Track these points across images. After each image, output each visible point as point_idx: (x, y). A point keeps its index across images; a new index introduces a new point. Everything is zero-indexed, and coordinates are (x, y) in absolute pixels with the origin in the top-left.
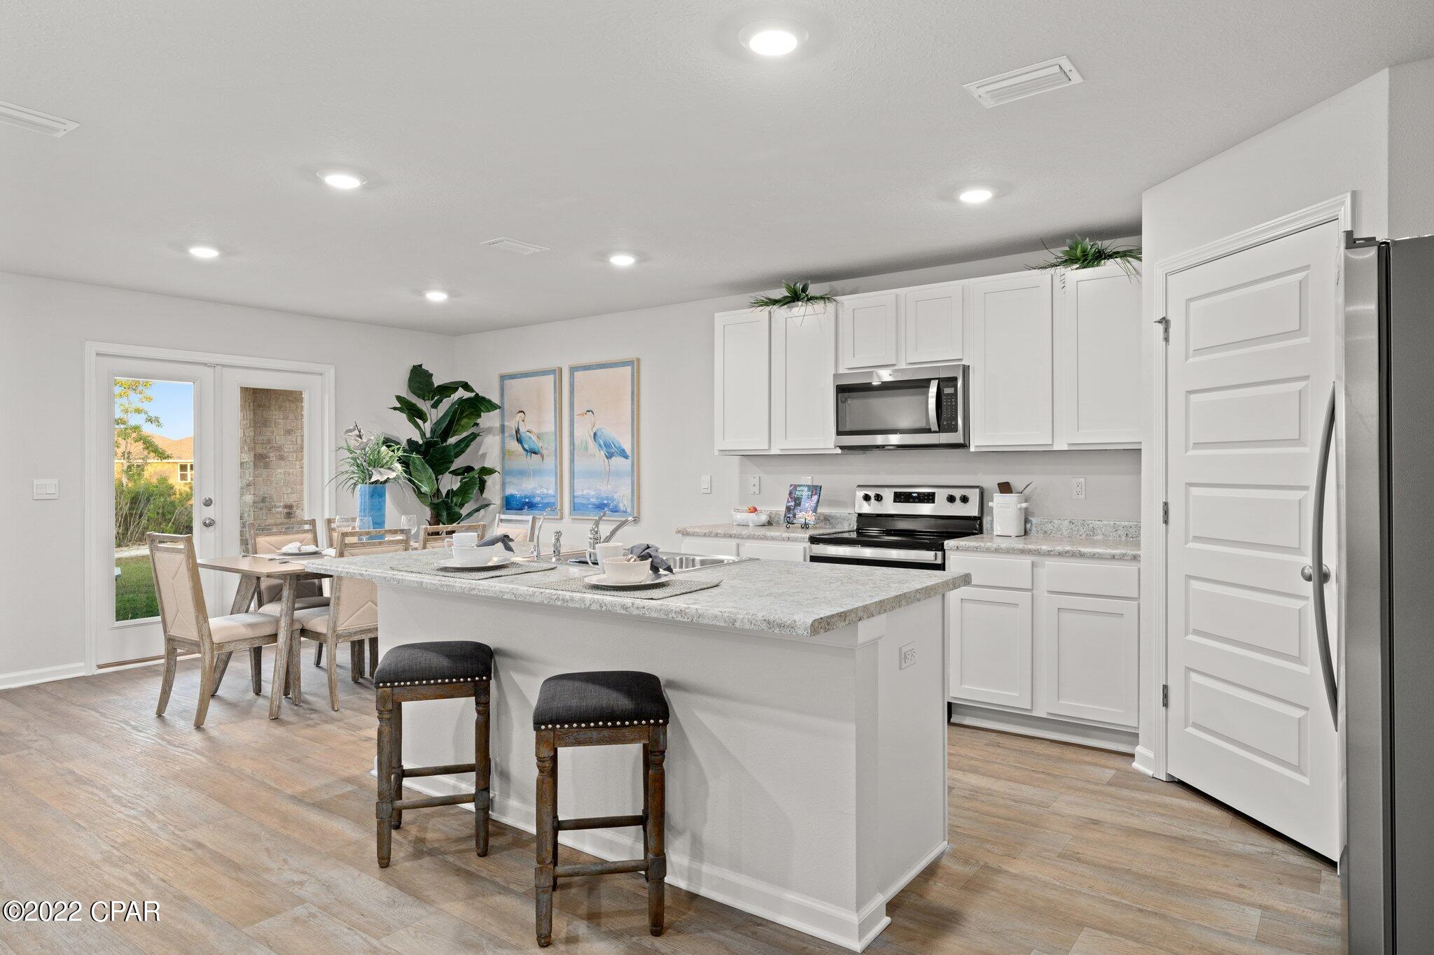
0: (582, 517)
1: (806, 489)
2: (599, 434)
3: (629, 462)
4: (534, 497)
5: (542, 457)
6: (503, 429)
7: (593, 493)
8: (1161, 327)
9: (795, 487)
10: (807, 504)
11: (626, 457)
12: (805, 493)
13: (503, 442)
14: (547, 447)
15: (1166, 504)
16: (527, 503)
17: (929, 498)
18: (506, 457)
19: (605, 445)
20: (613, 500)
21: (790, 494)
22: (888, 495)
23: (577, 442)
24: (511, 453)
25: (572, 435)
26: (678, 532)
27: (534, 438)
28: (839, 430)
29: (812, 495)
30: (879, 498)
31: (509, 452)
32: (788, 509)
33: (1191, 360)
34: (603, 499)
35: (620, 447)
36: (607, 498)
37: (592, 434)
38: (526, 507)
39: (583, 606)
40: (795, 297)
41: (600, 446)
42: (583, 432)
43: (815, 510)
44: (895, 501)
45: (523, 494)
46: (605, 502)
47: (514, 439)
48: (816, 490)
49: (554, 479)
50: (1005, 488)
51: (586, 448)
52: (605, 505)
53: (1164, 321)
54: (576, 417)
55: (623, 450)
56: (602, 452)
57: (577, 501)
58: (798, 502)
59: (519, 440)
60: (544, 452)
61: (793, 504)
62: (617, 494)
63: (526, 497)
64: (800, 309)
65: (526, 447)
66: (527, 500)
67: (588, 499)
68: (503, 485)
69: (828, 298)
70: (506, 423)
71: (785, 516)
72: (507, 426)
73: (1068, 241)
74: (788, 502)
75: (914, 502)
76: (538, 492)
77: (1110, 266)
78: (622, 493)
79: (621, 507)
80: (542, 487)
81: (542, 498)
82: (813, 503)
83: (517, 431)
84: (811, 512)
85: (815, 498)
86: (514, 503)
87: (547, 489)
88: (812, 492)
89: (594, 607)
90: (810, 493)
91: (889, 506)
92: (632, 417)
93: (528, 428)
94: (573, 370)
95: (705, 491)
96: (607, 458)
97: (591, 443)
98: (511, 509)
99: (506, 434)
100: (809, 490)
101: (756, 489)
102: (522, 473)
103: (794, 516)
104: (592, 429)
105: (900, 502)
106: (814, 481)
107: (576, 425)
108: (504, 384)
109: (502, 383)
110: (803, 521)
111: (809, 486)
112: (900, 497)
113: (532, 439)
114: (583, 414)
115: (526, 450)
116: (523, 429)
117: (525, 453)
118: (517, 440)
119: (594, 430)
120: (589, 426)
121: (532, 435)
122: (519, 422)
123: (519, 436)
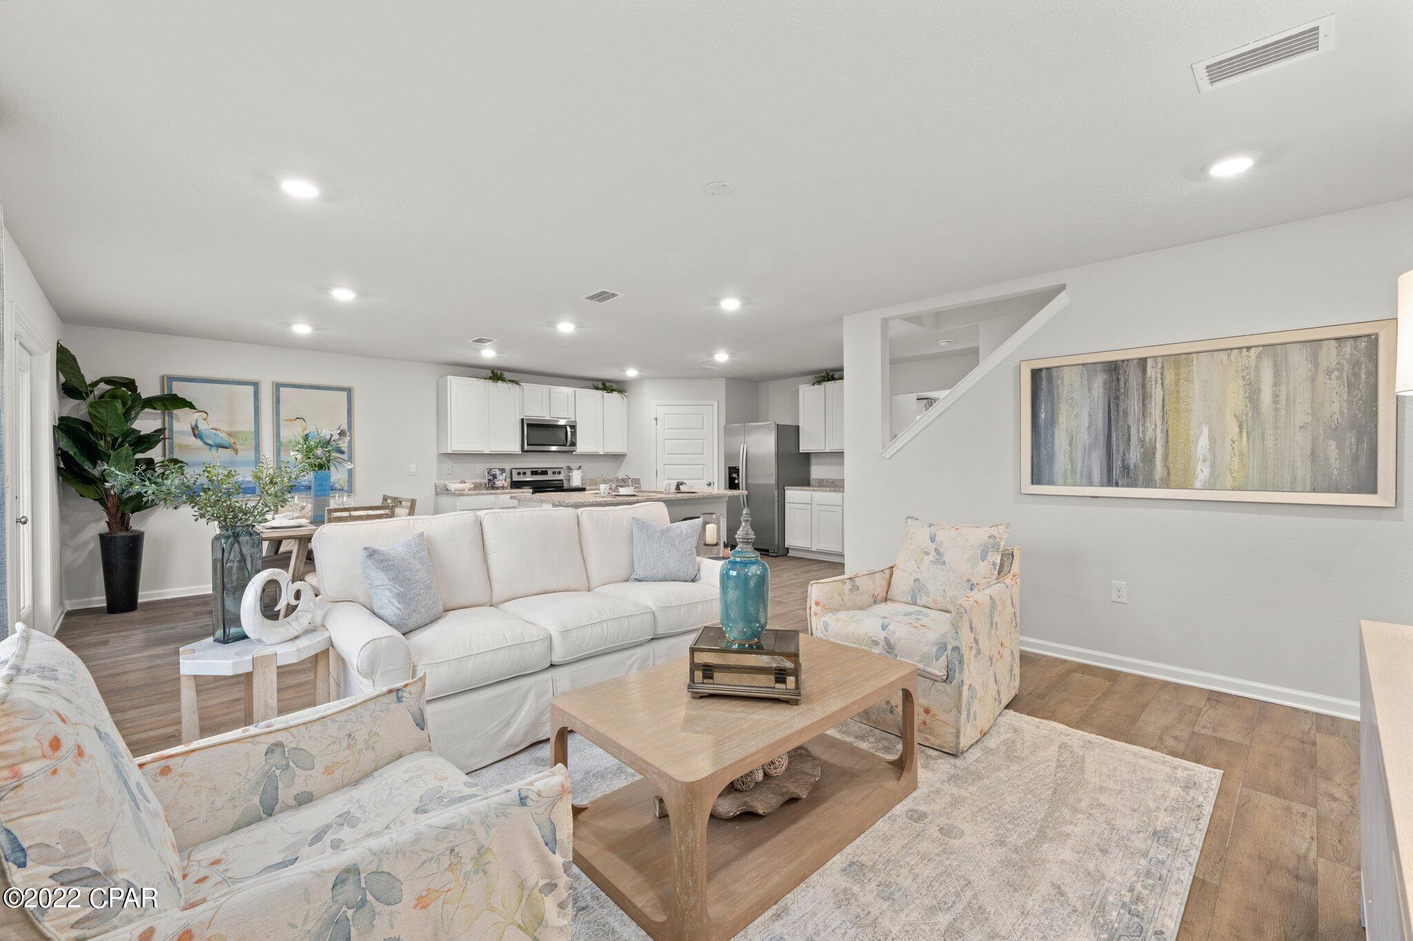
2: (311, 436)
5: (236, 451)
8: (655, 421)
9: (491, 469)
10: (500, 478)
12: (498, 472)
14: (245, 443)
17: (545, 473)
18: (176, 450)
21: (488, 473)
22: (528, 472)
23: (284, 441)
24: (184, 447)
25: (278, 435)
27: (223, 435)
29: (502, 473)
30: (524, 473)
31: (180, 446)
32: (489, 480)
40: (499, 378)
42: (292, 433)
44: (531, 475)
47: (189, 434)
48: (503, 470)
53: (656, 419)
54: (282, 423)
58: (495, 477)
59: (198, 436)
60: (238, 447)
61: (492, 477)
65: (209, 442)
69: (517, 382)
74: (488, 476)
75: (540, 475)
77: (615, 394)
79: (338, 486)
83: (195, 428)
84: (504, 481)
91: (529, 477)
92: (348, 426)
93: (211, 426)
94: (278, 386)
95: (412, 474)
99: (175, 430)
103: (494, 483)
104: (303, 432)
105: (534, 475)
106: (502, 466)
107: (281, 427)
108: (171, 385)
109: (169, 383)
110: (501, 485)
111: (499, 469)
112: (534, 473)
113: (218, 435)
114: (292, 420)
115: (210, 445)
116: (203, 426)
117: (207, 447)
118: (195, 436)
119: (306, 433)
120: (300, 430)
121: (218, 432)
122: (197, 420)
123: (196, 432)
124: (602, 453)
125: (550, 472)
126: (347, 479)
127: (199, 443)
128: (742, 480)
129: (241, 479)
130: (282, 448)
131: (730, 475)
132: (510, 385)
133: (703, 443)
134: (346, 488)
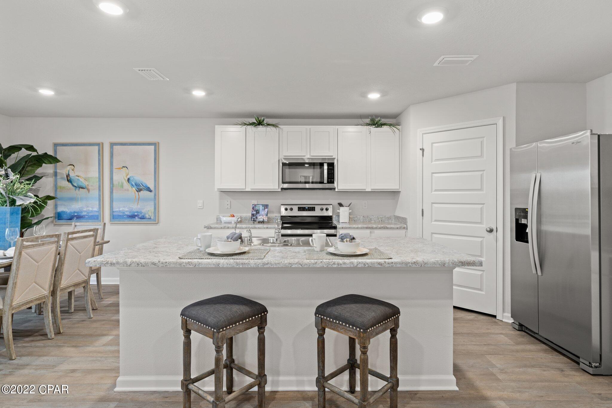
0: (119, 222)
1: (261, 206)
2: (131, 179)
3: (152, 194)
4: (81, 212)
5: (89, 190)
6: (55, 174)
7: (126, 209)
8: (421, 151)
9: (255, 205)
10: (263, 213)
11: (151, 191)
12: (261, 208)
13: (56, 181)
14: (94, 185)
15: (423, 210)
16: (76, 216)
17: (312, 209)
18: (58, 190)
19: (136, 184)
20: (141, 213)
21: (253, 208)
22: (295, 208)
23: (115, 183)
24: (62, 188)
25: (111, 179)
26: (205, 227)
27: (82, 180)
28: (283, 181)
29: (265, 209)
30: (291, 209)
31: (60, 187)
32: (253, 215)
33: (434, 163)
34: (135, 212)
35: (146, 186)
36: (137, 212)
37: (127, 179)
38: (75, 218)
39: (352, 266)
40: (260, 123)
41: (132, 185)
42: (120, 177)
43: (267, 215)
44: (298, 211)
45: (73, 211)
46: (136, 214)
47: (65, 179)
48: (266, 206)
49: (98, 202)
50: (341, 205)
51: (122, 186)
52: (136, 216)
53: (423, 150)
54: (114, 171)
55: (149, 188)
56: (134, 189)
57: (114, 214)
58: (258, 212)
59: (69, 181)
60: (90, 188)
61: (255, 212)
62: (144, 210)
63: (75, 212)
64: (260, 128)
65: (75, 184)
66: (76, 214)
67: (124, 213)
68: (56, 206)
69: (276, 126)
70: (58, 171)
71: (252, 218)
72: (59, 173)
73: (370, 117)
74: (252, 212)
75: (307, 211)
76: (85, 209)
77: (385, 128)
78: (148, 209)
79: (147, 216)
80: (88, 207)
81: (88, 213)
82: (266, 212)
83: (68, 176)
84: (265, 216)
85: (266, 210)
86: (65, 216)
87: (92, 208)
88: (265, 207)
89: (360, 266)
90: (264, 208)
91: (296, 213)
92: (155, 171)
93: (76, 174)
94: (112, 145)
95: (200, 208)
96: (137, 191)
97: (126, 184)
98: (62, 220)
99: (58, 177)
100: (263, 207)
101: (229, 206)
102: (72, 199)
103: (257, 218)
104: (126, 176)
105: (301, 211)
106: (265, 203)
107: (114, 174)
108: (56, 149)
109: (55, 148)
110: (262, 220)
111: (262, 205)
112: (301, 209)
113: (80, 180)
114: (120, 168)
115: (75, 186)
116: (72, 175)
117: (74, 188)
118: (68, 181)
119: (128, 177)
120: (124, 175)
121: (79, 178)
122: (69, 171)
123: (69, 178)
124: (369, 189)
125: (317, 208)
126: (153, 211)
127: (70, 185)
128: (532, 231)
129: (91, 209)
130: (114, 188)
131: (517, 220)
132: (269, 129)
133: (482, 176)
134: (152, 218)
